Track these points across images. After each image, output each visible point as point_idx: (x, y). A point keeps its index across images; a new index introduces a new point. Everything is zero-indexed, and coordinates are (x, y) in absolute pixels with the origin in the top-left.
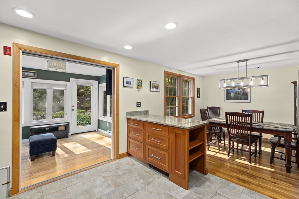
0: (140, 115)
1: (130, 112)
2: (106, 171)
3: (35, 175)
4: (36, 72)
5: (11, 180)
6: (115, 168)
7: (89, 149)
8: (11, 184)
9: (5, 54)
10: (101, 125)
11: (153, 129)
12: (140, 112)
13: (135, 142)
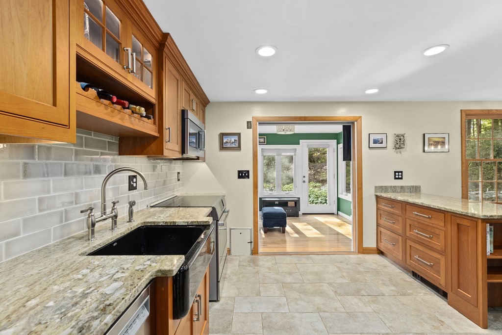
0: (400, 192)
1: (381, 187)
2: (341, 262)
3: (268, 245)
4: (265, 137)
5: (253, 241)
6: (355, 262)
7: (323, 234)
8: (253, 243)
9: (248, 128)
10: (342, 206)
11: (417, 215)
12: (402, 187)
13: (389, 233)
